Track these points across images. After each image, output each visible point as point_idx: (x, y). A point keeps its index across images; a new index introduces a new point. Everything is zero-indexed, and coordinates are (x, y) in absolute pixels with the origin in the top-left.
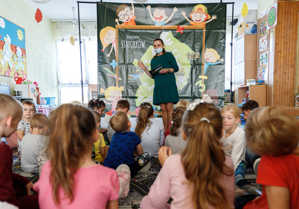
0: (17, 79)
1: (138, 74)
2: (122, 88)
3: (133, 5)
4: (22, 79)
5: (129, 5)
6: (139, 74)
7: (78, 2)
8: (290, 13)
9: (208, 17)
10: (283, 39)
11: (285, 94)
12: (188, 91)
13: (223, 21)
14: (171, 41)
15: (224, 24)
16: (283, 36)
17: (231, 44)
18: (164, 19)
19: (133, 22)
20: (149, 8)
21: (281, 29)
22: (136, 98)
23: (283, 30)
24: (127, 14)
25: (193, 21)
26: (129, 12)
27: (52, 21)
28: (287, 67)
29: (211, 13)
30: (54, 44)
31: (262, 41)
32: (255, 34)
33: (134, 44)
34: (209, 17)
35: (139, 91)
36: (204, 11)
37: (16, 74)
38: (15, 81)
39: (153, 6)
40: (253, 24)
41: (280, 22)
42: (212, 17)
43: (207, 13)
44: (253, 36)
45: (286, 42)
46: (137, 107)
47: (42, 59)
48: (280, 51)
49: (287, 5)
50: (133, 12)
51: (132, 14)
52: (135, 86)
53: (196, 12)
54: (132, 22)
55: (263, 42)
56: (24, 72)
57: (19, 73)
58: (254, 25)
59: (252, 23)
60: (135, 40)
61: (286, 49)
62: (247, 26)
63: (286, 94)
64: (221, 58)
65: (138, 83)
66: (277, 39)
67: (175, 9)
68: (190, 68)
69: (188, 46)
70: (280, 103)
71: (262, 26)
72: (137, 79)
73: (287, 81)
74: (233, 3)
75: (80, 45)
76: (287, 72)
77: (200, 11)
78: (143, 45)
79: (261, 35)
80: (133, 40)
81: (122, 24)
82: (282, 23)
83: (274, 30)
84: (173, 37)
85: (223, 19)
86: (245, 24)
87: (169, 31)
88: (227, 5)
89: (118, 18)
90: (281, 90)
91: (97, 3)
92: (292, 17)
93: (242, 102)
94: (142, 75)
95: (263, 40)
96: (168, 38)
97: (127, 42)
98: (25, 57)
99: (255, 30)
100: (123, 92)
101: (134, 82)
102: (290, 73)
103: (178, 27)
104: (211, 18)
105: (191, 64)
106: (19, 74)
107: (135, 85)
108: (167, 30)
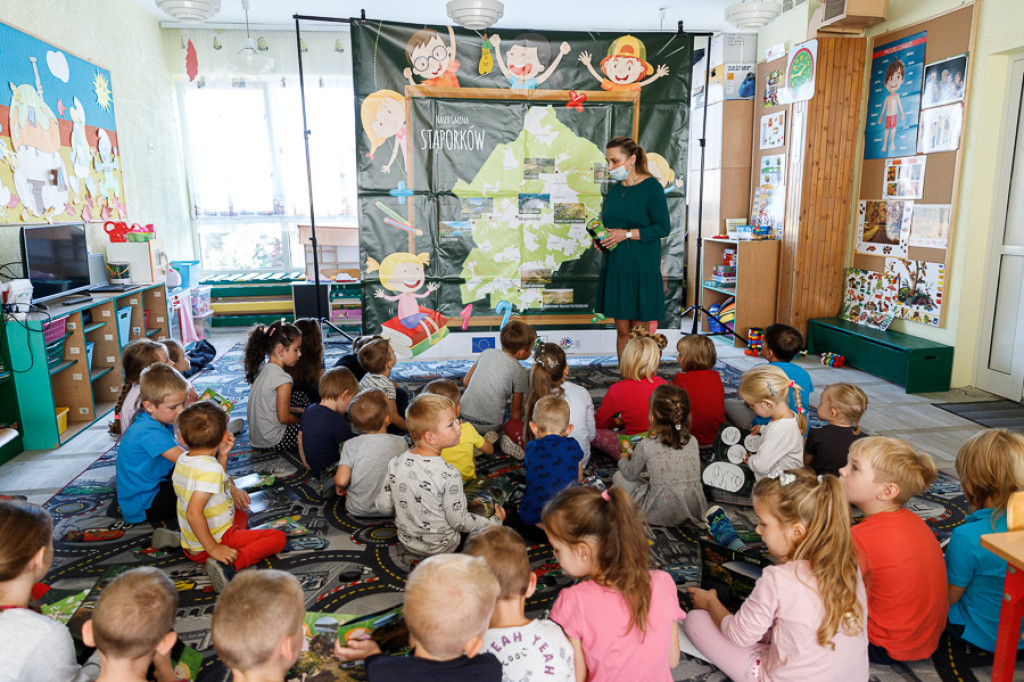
0: (110, 227)
1: (466, 220)
2: (425, 257)
3: (451, 31)
4: (126, 228)
5: (443, 29)
6: (471, 220)
7: (296, 17)
8: (846, 67)
9: (646, 69)
10: (825, 132)
11: (822, 267)
12: (596, 263)
13: (684, 81)
14: (552, 131)
15: (685, 90)
16: (825, 125)
17: (703, 142)
18: (534, 72)
19: (452, 78)
20: (495, 40)
21: (821, 108)
22: (463, 281)
23: (826, 111)
24: (435, 56)
25: (608, 78)
26: (441, 51)
27: (163, 25)
28: (831, 201)
29: (654, 59)
30: (174, 97)
31: (767, 122)
32: (750, 98)
33: (456, 139)
34: (651, 69)
35: (470, 264)
36: (637, 54)
37: (104, 210)
38: (108, 232)
39: (508, 35)
40: (747, 72)
41: (821, 89)
42: (659, 70)
43: (644, 59)
44: (745, 104)
45: (831, 140)
46: (464, 307)
47: (152, 148)
48: (817, 163)
49: (838, 47)
50: (452, 50)
51: (450, 55)
52: (460, 251)
53: (618, 56)
54: (448, 76)
55: (770, 125)
56: (119, 201)
57: (110, 206)
58: (749, 75)
59: (744, 68)
60: (460, 127)
61: (831, 158)
62: (731, 77)
63: (825, 269)
64: (677, 177)
65: (468, 244)
66: (812, 133)
67: (565, 48)
68: (599, 205)
69: (596, 146)
70: (811, 289)
71: (770, 84)
72: (465, 233)
73: (828, 237)
74: (711, 34)
75: (306, 139)
76: (830, 213)
77: (627, 54)
78: (480, 142)
79: (766, 107)
80: (451, 129)
81: (423, 84)
82: (824, 93)
83: (805, 108)
84: (557, 122)
85: (683, 76)
86: (727, 71)
87: (546, 105)
88: (696, 38)
89: (412, 67)
90: (814, 259)
91: (351, 20)
92: (848, 79)
93: (714, 276)
94: (476, 221)
95: (770, 120)
96: (543, 122)
97: (436, 133)
98: (118, 154)
99: (750, 86)
100: (426, 268)
101: (456, 239)
102: (836, 218)
103: (570, 95)
104: (655, 72)
105: (603, 195)
106: (110, 210)
107: (460, 247)
108: (542, 103)
